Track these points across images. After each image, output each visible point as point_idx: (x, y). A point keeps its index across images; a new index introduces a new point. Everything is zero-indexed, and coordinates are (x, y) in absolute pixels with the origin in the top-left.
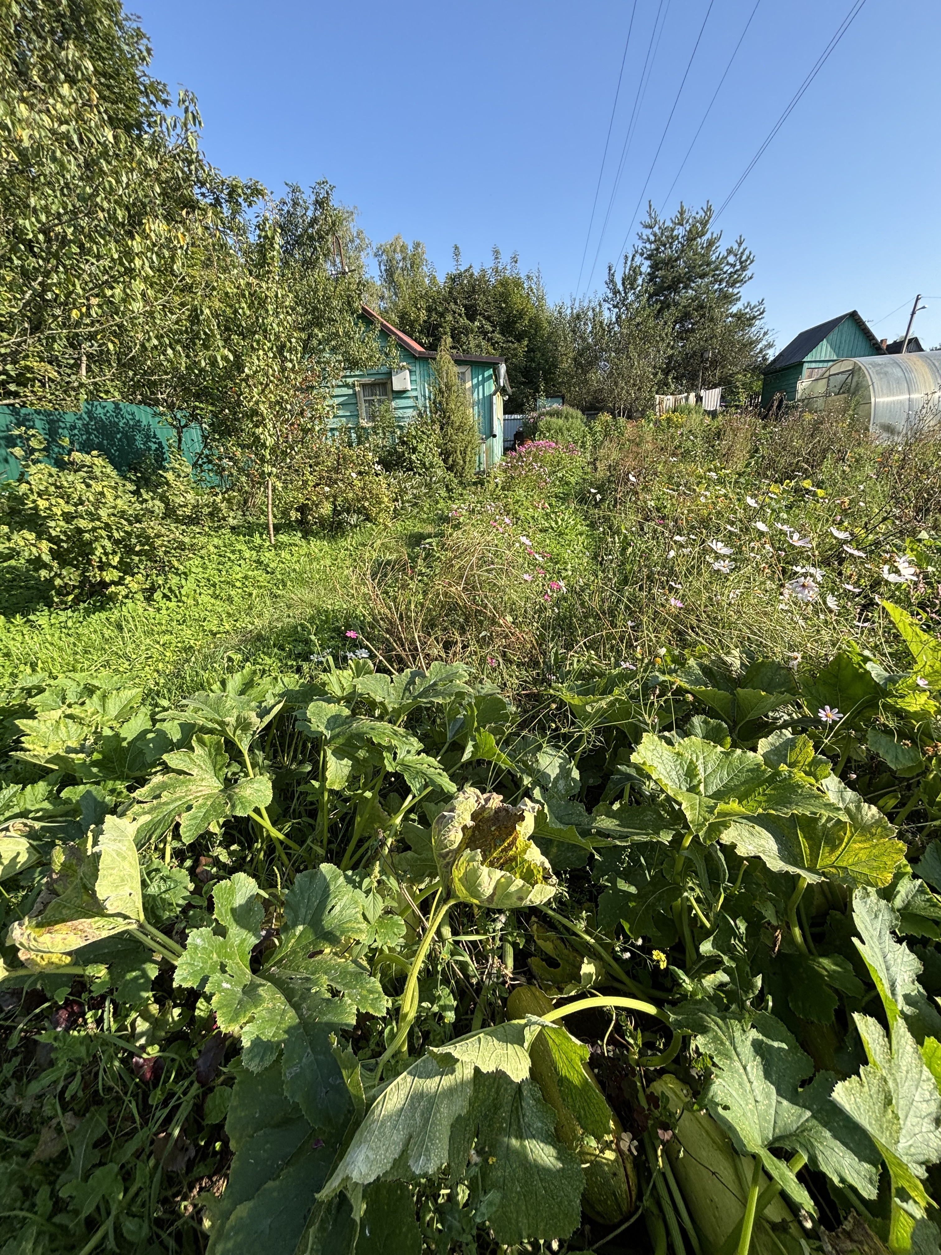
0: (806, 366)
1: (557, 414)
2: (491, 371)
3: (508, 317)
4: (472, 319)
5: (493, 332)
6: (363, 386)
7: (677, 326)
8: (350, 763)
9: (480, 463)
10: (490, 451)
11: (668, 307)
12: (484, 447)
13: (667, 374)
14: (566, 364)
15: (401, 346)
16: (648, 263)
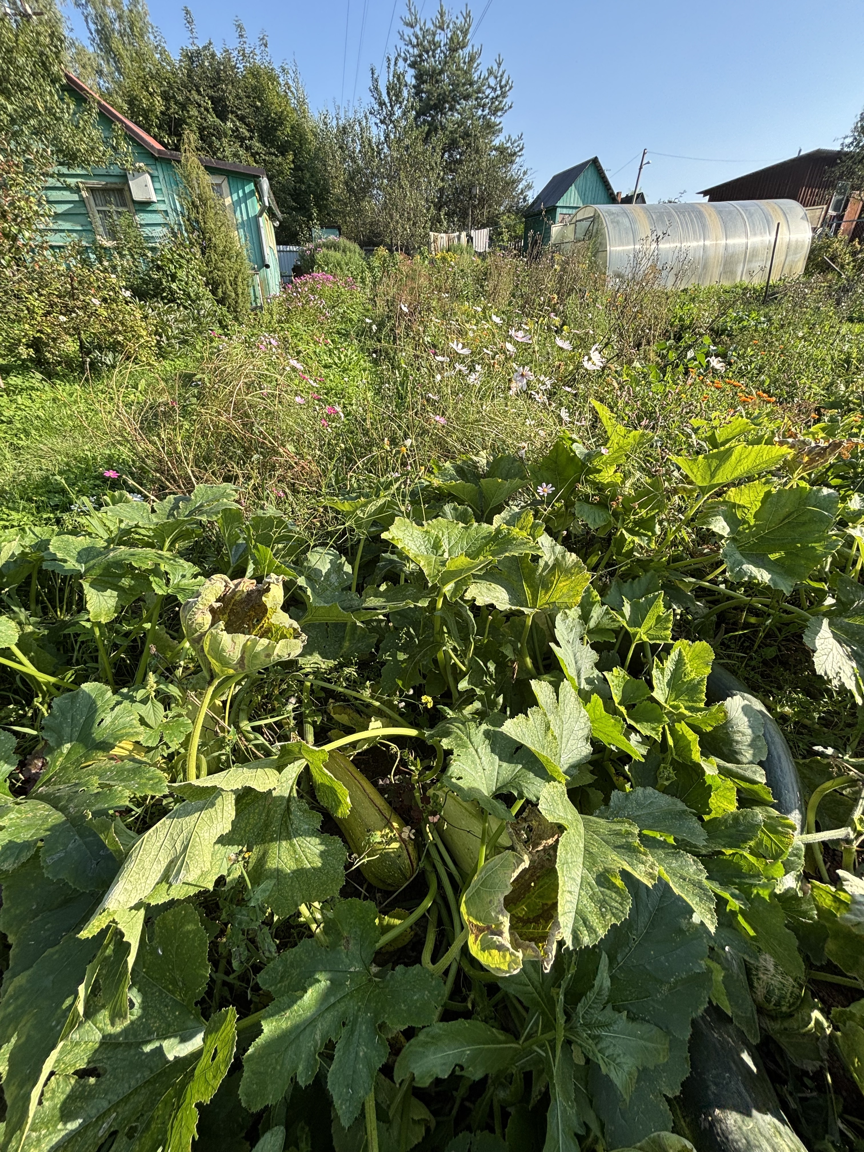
0: (559, 210)
1: (334, 246)
2: (252, 186)
3: (266, 120)
4: (223, 118)
5: (251, 138)
6: (92, 190)
7: (446, 155)
8: (115, 593)
9: (256, 298)
10: (265, 284)
11: (436, 130)
12: (257, 278)
13: (439, 210)
14: (338, 190)
15: (131, 139)
16: (412, 72)
